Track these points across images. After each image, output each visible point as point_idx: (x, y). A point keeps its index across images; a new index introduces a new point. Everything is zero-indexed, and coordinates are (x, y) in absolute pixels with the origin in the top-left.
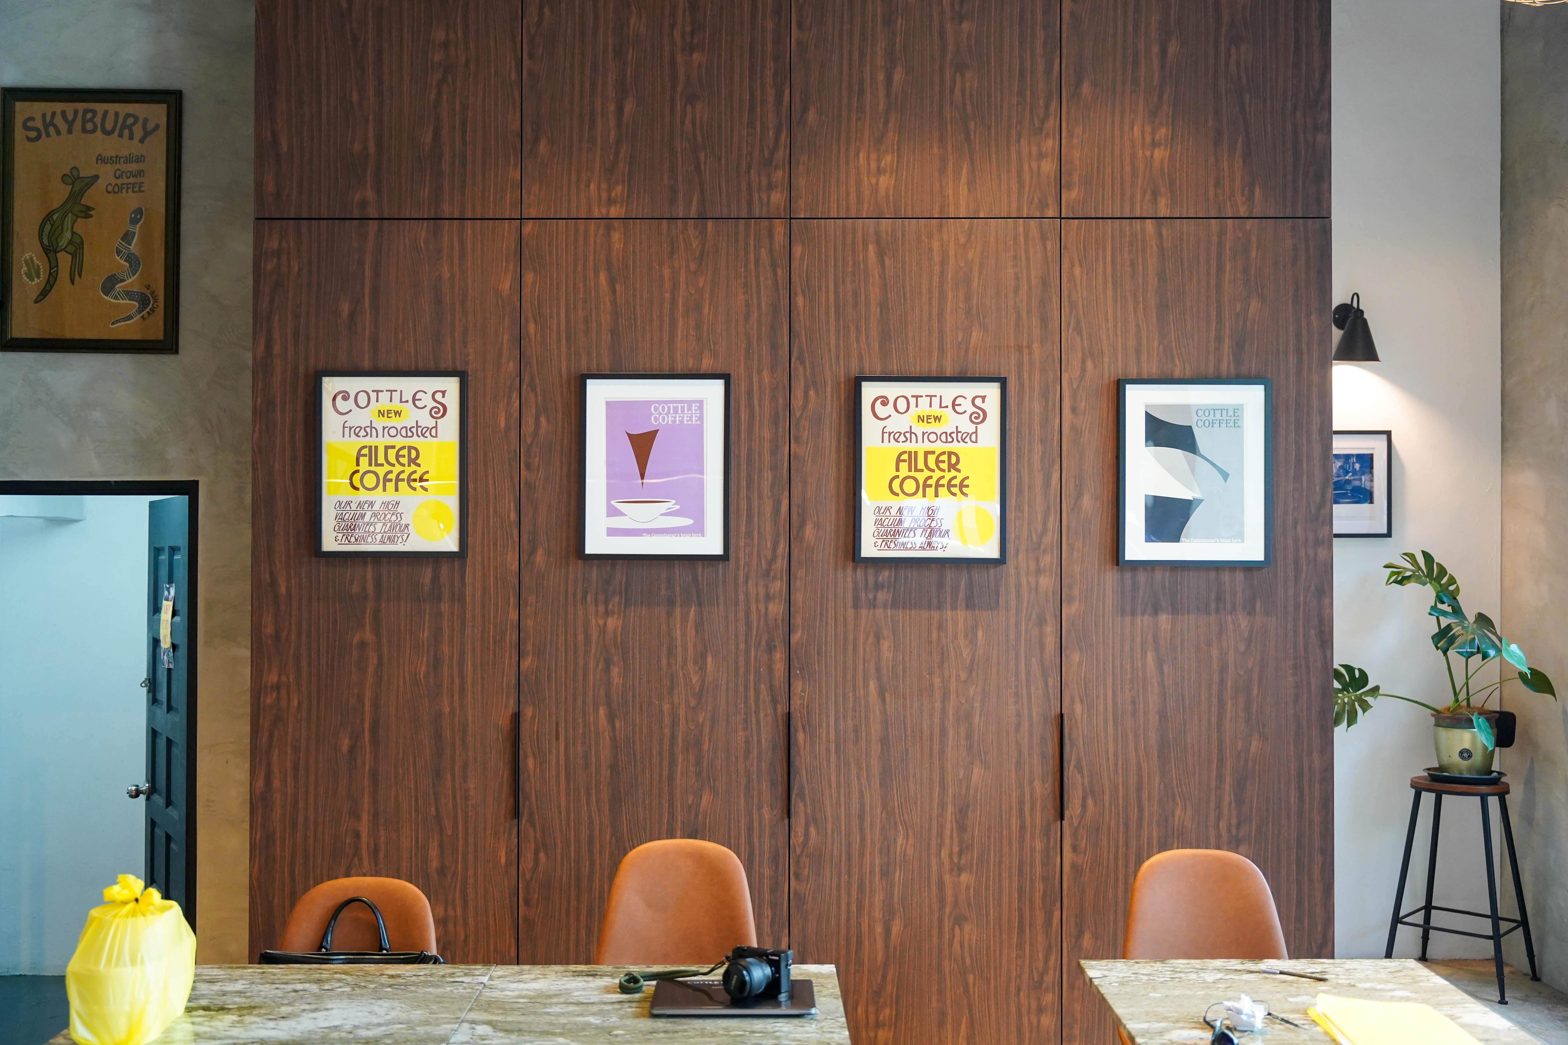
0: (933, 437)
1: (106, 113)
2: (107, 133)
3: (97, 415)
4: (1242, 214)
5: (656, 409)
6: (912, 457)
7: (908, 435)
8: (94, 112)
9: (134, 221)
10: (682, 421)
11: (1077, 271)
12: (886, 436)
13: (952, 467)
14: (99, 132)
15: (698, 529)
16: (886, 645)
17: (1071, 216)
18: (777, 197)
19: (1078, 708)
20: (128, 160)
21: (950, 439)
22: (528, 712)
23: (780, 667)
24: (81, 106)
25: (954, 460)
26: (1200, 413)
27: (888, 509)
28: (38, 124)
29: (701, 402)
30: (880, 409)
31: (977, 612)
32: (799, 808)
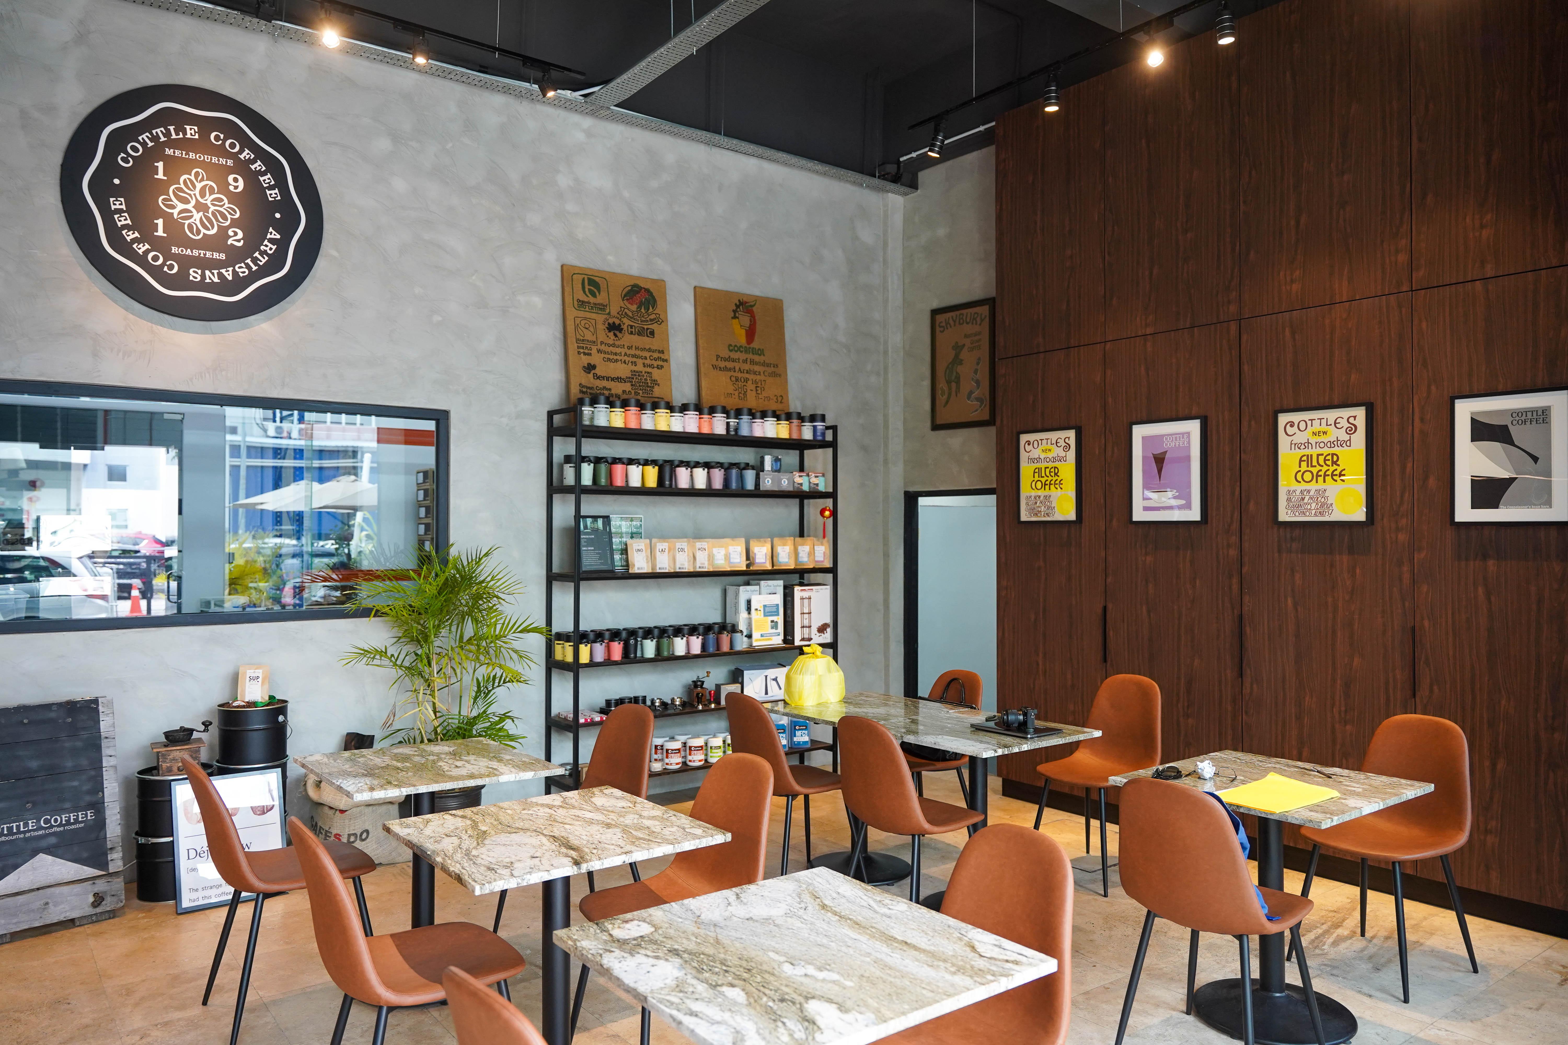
0: (1322, 445)
1: (967, 313)
2: (967, 323)
3: (966, 458)
4: (1554, 265)
5: (1166, 439)
6: (1309, 458)
7: (1306, 444)
8: (963, 314)
9: (978, 364)
10: (1179, 445)
11: (1424, 325)
12: (1293, 446)
13: (1334, 463)
14: (965, 324)
15: (1188, 506)
16: (1298, 576)
17: (1419, 288)
18: (1233, 308)
19: (1426, 623)
20: (976, 335)
21: (1333, 446)
22: (1110, 606)
23: (1235, 587)
24: (958, 313)
25: (1335, 458)
26: (1514, 415)
27: (1294, 491)
28: (944, 324)
29: (1188, 433)
30: (1290, 430)
31: (1356, 556)
32: (1248, 672)
